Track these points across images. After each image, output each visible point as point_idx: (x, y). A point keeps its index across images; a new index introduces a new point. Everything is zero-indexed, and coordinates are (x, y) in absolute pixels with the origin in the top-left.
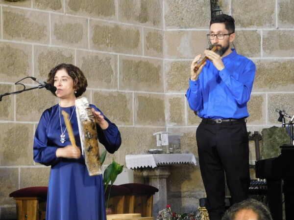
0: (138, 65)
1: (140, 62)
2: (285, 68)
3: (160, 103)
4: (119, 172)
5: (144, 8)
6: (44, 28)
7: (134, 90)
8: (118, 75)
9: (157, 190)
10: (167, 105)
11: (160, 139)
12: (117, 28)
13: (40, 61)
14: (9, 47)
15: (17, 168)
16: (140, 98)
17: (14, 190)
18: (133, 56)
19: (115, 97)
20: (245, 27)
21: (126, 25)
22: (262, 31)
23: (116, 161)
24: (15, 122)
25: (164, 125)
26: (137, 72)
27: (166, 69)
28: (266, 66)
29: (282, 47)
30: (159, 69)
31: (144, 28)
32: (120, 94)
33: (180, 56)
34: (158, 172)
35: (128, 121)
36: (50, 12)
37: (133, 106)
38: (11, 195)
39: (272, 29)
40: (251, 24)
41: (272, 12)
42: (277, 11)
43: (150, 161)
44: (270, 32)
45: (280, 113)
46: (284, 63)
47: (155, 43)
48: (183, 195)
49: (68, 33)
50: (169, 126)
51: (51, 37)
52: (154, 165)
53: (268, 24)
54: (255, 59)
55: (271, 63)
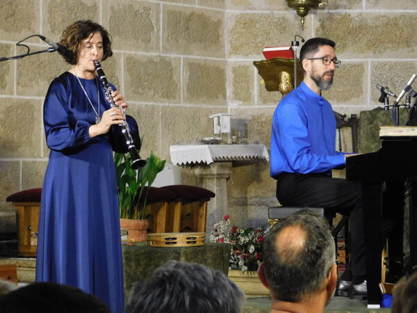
0: (190, 17)
1: (192, 14)
2: (396, 24)
3: (220, 73)
4: (160, 169)
7: (184, 54)
8: (161, 32)
9: (213, 195)
10: (230, 76)
11: (219, 124)
13: (50, 11)
15: (18, 162)
16: (191, 66)
17: (14, 192)
18: (182, 5)
19: (156, 63)
23: (156, 154)
24: (15, 96)
25: (225, 104)
26: (187, 29)
27: (228, 25)
28: (370, 22)
30: (218, 24)
32: (163, 60)
33: (249, 6)
34: (214, 170)
35: (174, 98)
37: (182, 76)
38: (9, 199)
43: (204, 154)
45: (382, 90)
46: (395, 18)
48: (249, 201)
50: (233, 105)
52: (209, 161)
54: (354, 12)
55: (377, 18)
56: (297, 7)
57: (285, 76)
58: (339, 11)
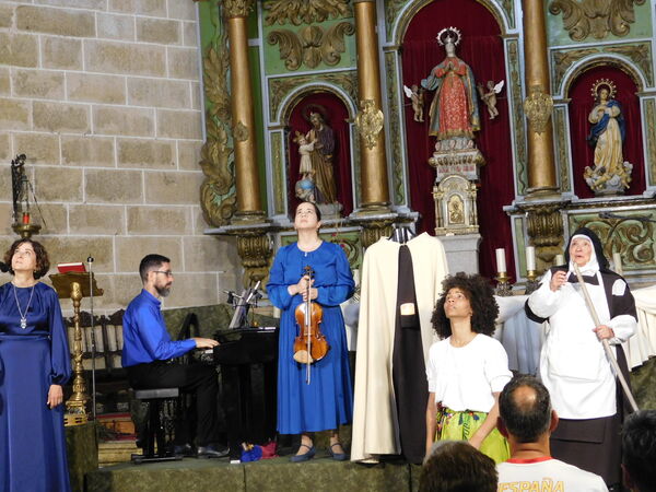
2: (93, 246)
20: (50, 200)
22: (68, 205)
28: (73, 244)
29: (89, 223)
39: (80, 203)
40: (56, 197)
41: (79, 185)
42: (84, 183)
44: (76, 207)
46: (93, 242)
53: (75, 198)
54: (61, 236)
55: (79, 241)
56: (22, 232)
57: (76, 286)
58: (50, 235)
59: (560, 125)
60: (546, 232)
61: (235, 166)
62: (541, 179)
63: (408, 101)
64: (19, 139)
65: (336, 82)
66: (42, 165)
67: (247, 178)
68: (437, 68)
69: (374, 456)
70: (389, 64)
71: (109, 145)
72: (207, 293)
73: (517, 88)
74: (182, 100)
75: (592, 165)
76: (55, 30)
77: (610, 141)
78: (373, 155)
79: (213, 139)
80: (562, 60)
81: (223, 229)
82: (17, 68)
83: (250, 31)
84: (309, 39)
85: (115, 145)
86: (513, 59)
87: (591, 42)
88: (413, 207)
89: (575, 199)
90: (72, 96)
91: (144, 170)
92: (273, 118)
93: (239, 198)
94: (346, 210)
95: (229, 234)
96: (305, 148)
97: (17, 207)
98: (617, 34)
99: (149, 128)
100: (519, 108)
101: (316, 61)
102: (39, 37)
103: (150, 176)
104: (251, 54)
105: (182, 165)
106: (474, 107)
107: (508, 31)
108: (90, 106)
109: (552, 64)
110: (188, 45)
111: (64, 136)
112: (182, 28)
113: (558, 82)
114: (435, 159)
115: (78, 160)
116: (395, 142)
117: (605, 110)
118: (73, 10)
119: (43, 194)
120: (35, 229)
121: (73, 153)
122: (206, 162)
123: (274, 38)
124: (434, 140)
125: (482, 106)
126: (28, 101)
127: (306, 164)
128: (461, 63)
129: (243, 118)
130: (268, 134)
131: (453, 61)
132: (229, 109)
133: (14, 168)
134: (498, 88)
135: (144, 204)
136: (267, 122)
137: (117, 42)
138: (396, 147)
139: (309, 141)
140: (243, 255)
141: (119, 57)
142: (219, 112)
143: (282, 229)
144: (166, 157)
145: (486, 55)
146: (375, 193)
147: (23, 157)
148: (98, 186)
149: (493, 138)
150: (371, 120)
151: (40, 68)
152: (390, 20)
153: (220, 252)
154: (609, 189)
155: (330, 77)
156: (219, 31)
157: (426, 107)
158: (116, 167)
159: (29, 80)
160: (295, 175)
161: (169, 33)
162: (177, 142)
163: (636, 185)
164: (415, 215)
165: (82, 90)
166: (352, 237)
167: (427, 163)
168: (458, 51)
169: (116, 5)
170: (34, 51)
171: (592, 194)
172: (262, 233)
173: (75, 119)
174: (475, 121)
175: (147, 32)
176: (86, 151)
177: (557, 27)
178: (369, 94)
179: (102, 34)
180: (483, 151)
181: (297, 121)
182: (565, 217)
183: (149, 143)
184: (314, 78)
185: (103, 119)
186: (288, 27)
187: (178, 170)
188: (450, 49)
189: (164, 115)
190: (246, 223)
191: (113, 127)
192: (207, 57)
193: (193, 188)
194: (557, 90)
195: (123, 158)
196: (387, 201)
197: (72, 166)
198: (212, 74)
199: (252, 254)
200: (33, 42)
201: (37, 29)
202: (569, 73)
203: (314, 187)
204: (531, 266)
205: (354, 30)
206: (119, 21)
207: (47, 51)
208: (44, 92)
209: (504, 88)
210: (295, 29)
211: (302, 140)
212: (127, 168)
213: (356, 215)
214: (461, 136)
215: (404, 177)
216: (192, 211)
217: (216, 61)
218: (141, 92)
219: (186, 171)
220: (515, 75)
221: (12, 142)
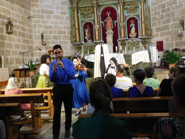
0: (30, 46)
3: (34, 53)
5: (30, 36)
6: (15, 40)
10: (35, 53)
11: (35, 60)
12: (26, 40)
13: (15, 46)
14: (9, 43)
18: (29, 45)
21: (28, 39)
22: (50, 41)
28: (51, 47)
30: (33, 47)
31: (30, 40)
33: (36, 45)
36: (16, 37)
38: (13, 70)
40: (48, 39)
42: (52, 37)
47: (32, 42)
49: (19, 41)
50: (35, 57)
51: (16, 41)
53: (51, 39)
54: (49, 45)
56: (43, 45)
57: (52, 53)
59: (126, 27)
60: (123, 44)
61: (76, 34)
62: (123, 36)
63: (102, 24)
64: (42, 30)
65: (91, 21)
66: (46, 34)
67: (78, 36)
68: (107, 19)
69: (97, 78)
70: (99, 18)
71: (56, 31)
72: (72, 54)
73: (119, 21)
74: (67, 24)
75: (130, 33)
76: (47, 13)
77: (133, 30)
78: (97, 32)
79: (72, 30)
80: (126, 17)
81: (74, 44)
82: (41, 19)
83: (78, 13)
84: (87, 14)
85: (57, 31)
86: (118, 17)
87: (130, 14)
88: (103, 40)
89: (128, 39)
90: (50, 23)
91: (62, 35)
92: (81, 27)
93: (76, 39)
94: (93, 41)
95: (75, 45)
96: (86, 31)
97: (42, 41)
98: (134, 13)
99: (62, 28)
100: (119, 25)
101: (88, 17)
102: (45, 14)
103: (63, 36)
104: (78, 16)
105: (68, 34)
106: (112, 25)
107: (118, 12)
108: (53, 25)
109: (124, 18)
110: (68, 15)
111: (49, 30)
112: (67, 13)
113: (125, 20)
114: (106, 33)
115: (51, 34)
116: (100, 30)
117: (132, 25)
118: (50, 10)
119: (46, 39)
120: (45, 44)
121: (51, 32)
122: (71, 34)
123: (81, 14)
124: (106, 30)
125: (114, 24)
126: (43, 24)
127: (86, 34)
128: (110, 18)
129: (77, 27)
130: (81, 29)
131: (109, 18)
132: (75, 25)
133: (42, 35)
134: (116, 21)
135: (62, 40)
136: (80, 27)
137: (57, 15)
138: (100, 31)
139: (87, 30)
140: (77, 48)
141: (57, 17)
142: (73, 26)
143: (83, 44)
144: (65, 33)
145: (114, 16)
146: (97, 38)
147: (43, 33)
148: (54, 38)
149: (115, 29)
150: (96, 27)
151: (45, 19)
152: (99, 11)
153: (74, 47)
154: (133, 37)
155: (90, 20)
156: (73, 13)
157: (105, 25)
158: (57, 34)
159: (43, 21)
160: (85, 35)
161: (65, 13)
162: (66, 31)
163: (137, 36)
164: (103, 41)
165: (52, 23)
166: (94, 45)
167: (105, 33)
168: (110, 16)
169: (56, 9)
170: (44, 16)
171: (130, 38)
172: (80, 45)
173: (51, 27)
174: (113, 27)
175: (62, 13)
176: (53, 32)
177: (125, 12)
178: (96, 23)
179: (55, 13)
180: (114, 32)
181: (85, 27)
182: (126, 41)
183: (62, 31)
184: (88, 20)
185: (55, 27)
186: (83, 12)
187: (67, 35)
188: (109, 15)
189: (64, 26)
190: (77, 43)
191: (56, 28)
192: (71, 17)
193: (69, 38)
194: (125, 22)
195: (58, 33)
196: (99, 39)
197: (50, 34)
198: (72, 20)
199: (78, 48)
200: (44, 15)
201: (44, 13)
202: (127, 19)
203: (88, 37)
204: (121, 49)
205: (94, 12)
206: (57, 11)
207: (46, 16)
208: (46, 23)
209: (117, 22)
210: (84, 12)
211: (86, 30)
212: (59, 35)
213: (94, 42)
214: (110, 29)
215: (102, 36)
216: (69, 41)
217: (72, 18)
218: (61, 23)
219: (68, 35)
220: (119, 19)
221: (41, 31)
